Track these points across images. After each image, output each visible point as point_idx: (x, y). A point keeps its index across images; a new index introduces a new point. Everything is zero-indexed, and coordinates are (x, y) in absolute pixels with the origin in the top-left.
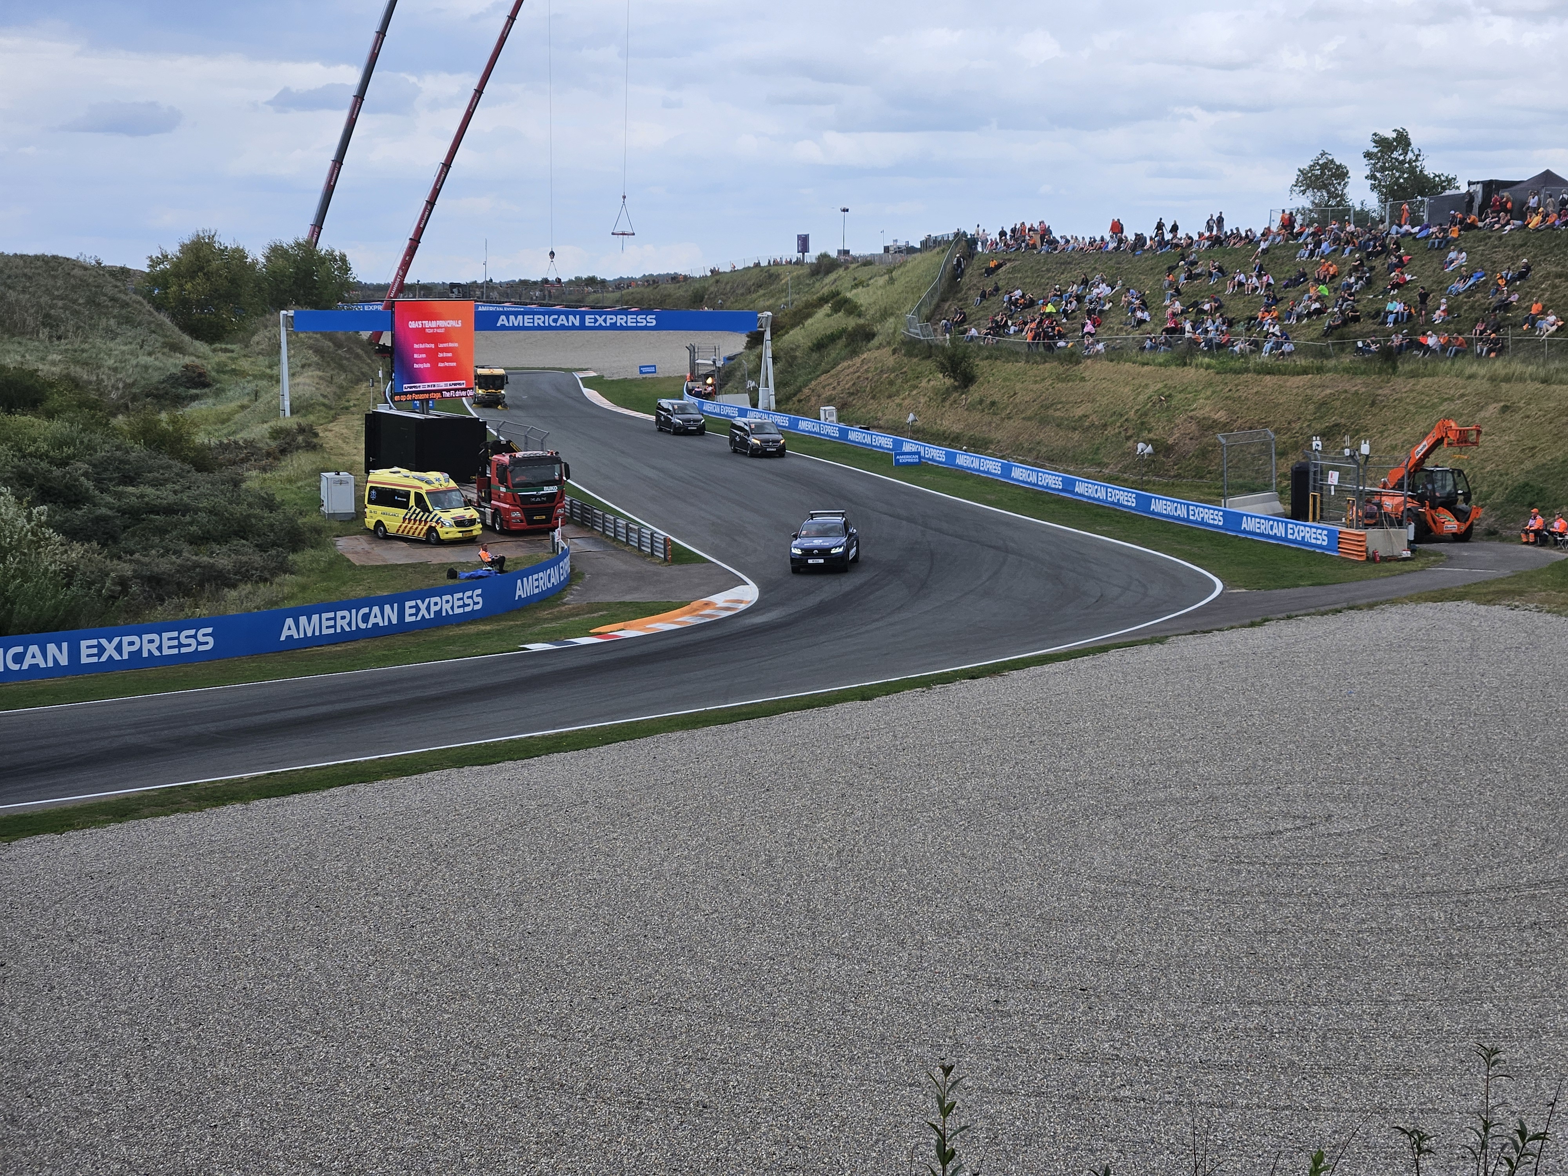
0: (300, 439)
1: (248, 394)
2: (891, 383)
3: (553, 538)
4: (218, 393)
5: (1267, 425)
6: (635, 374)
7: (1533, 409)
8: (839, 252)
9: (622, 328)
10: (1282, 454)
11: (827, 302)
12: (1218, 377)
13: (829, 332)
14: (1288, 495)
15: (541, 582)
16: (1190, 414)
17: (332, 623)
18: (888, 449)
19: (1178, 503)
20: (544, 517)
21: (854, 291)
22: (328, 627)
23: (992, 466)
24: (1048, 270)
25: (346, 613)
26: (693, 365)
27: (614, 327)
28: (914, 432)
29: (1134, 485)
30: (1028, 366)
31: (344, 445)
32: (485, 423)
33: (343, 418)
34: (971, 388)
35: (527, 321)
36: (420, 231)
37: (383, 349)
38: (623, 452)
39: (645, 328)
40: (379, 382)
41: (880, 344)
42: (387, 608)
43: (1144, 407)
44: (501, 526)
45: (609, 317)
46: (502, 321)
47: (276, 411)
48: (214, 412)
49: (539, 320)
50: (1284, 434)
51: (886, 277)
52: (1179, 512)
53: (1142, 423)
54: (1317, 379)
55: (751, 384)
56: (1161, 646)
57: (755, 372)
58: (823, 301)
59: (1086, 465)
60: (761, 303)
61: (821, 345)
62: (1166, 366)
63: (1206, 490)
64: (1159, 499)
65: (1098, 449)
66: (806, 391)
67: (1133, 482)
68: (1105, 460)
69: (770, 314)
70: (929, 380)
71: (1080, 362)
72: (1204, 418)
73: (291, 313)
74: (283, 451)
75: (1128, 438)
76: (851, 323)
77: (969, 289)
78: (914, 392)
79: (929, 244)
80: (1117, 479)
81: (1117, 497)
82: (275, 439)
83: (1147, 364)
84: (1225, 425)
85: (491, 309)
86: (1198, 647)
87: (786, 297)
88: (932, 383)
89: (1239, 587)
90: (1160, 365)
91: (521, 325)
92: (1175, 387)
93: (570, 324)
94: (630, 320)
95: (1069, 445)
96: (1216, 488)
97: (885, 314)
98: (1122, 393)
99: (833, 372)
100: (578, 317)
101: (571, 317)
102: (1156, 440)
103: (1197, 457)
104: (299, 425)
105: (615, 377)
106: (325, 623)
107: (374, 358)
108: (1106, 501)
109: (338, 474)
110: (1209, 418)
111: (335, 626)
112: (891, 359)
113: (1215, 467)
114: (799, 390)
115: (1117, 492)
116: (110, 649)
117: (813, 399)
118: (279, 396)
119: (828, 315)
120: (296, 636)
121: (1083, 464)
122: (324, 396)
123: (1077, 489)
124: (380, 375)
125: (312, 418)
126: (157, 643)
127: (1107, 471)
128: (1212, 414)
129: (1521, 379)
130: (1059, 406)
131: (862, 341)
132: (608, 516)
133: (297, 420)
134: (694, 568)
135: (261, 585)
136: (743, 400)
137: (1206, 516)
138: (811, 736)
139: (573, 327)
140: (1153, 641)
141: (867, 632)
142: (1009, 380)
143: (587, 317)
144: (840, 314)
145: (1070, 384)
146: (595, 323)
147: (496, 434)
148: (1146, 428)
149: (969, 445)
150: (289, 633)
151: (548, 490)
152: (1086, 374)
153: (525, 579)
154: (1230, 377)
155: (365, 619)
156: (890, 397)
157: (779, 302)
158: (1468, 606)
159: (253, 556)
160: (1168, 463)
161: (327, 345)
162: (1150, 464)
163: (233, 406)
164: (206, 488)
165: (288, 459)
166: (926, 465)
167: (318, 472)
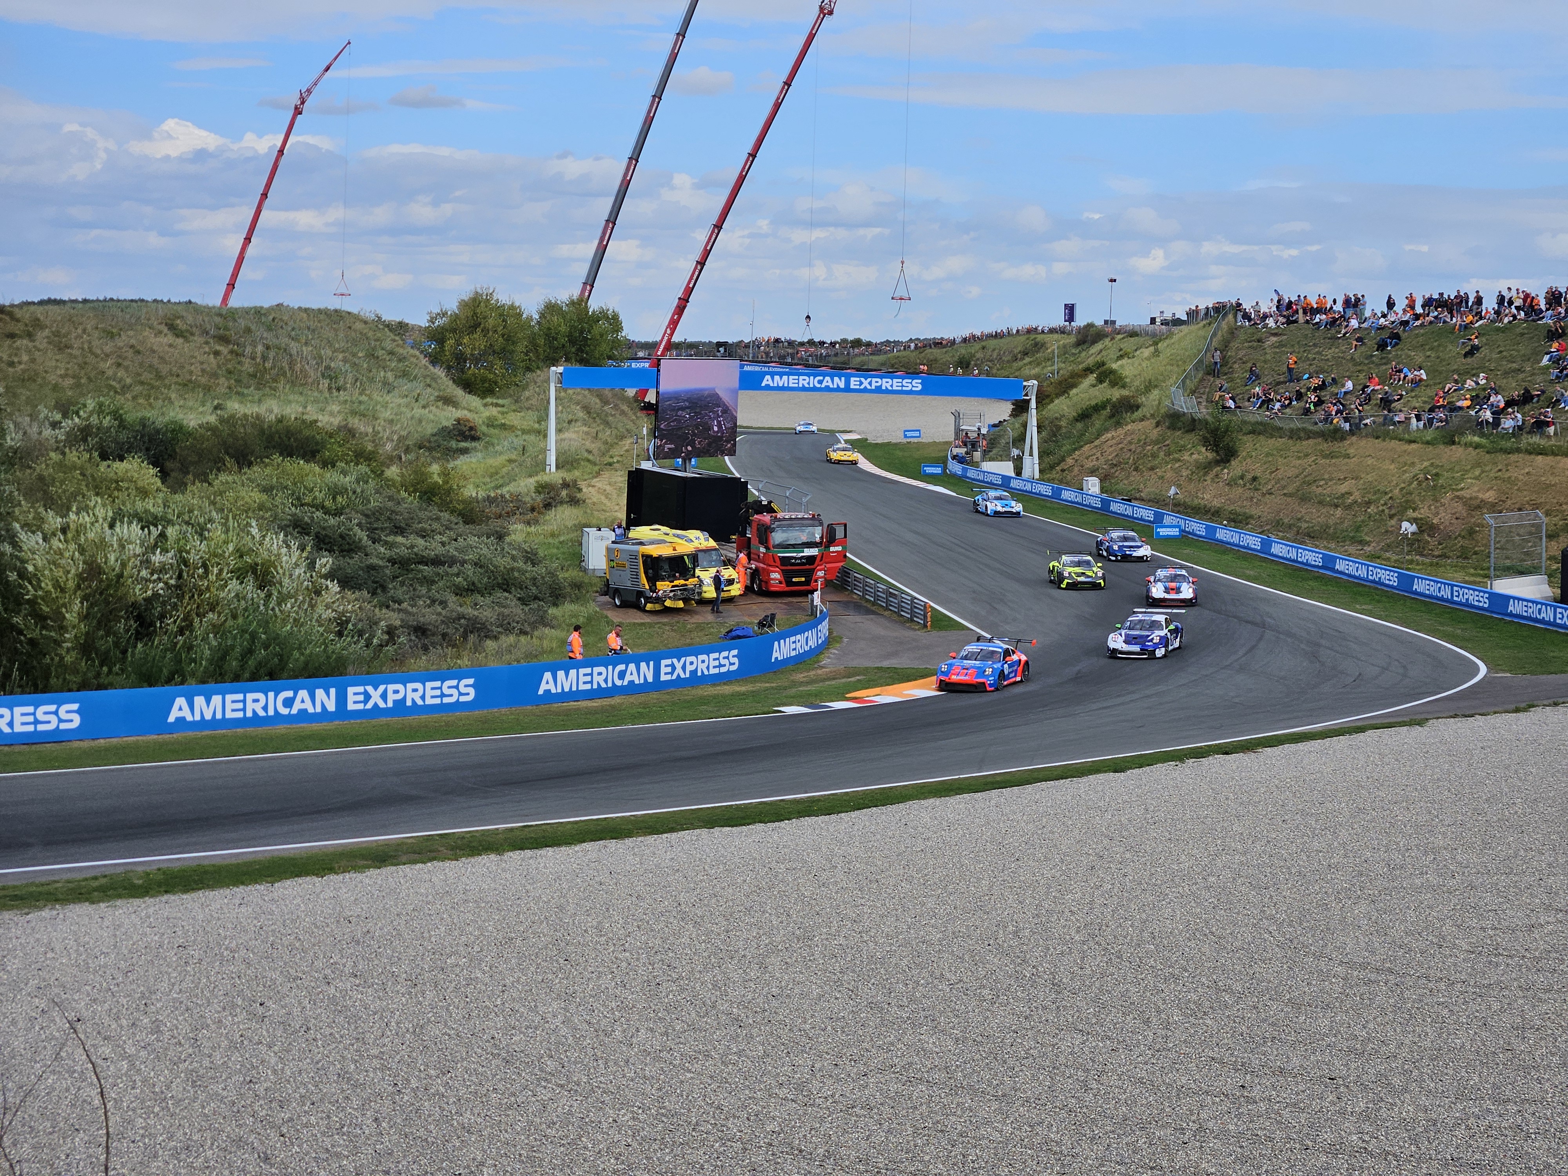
0: (564, 493)
1: (515, 449)
2: (1154, 456)
3: (812, 601)
4: (487, 446)
5: (1537, 506)
6: (897, 437)
8: (1106, 322)
9: (887, 391)
10: (1551, 537)
11: (1091, 373)
12: (1487, 455)
13: (1093, 403)
14: (1558, 578)
15: (799, 645)
16: (1457, 494)
17: (589, 678)
18: (1150, 521)
19: (1441, 583)
20: (803, 579)
21: (1120, 363)
22: (585, 683)
23: (1253, 541)
24: (1315, 345)
25: (602, 669)
26: (958, 431)
27: (878, 390)
28: (1175, 505)
29: (1398, 564)
30: (1291, 442)
31: (606, 501)
32: (746, 483)
33: (606, 474)
34: (1233, 463)
35: (792, 381)
36: (689, 291)
37: (648, 406)
38: (884, 516)
39: (910, 392)
40: (643, 438)
41: (1144, 416)
42: (643, 665)
43: (1409, 485)
44: (759, 586)
45: (874, 380)
47: (541, 466)
48: (483, 465)
49: (804, 381)
50: (1555, 516)
51: (1152, 349)
52: (1442, 593)
53: (1407, 501)
55: (1015, 452)
56: (1420, 729)
57: (1020, 440)
58: (1088, 370)
59: (1348, 543)
60: (1027, 371)
61: (1084, 416)
62: (1433, 444)
63: (1472, 571)
64: (1422, 579)
65: (1360, 526)
66: (1070, 461)
67: (1396, 561)
68: (1368, 539)
69: (1035, 382)
70: (1192, 454)
71: (1345, 439)
72: (1471, 498)
73: (560, 369)
74: (548, 506)
75: (1391, 517)
76: (1116, 394)
77: (1235, 362)
78: (1177, 465)
79: (1195, 314)
80: (1379, 558)
81: (1379, 576)
82: (540, 493)
83: (1414, 442)
84: (1494, 505)
85: (757, 369)
86: (1459, 731)
87: (1052, 365)
88: (1194, 456)
89: (1504, 671)
90: (1428, 443)
91: (786, 385)
92: (1442, 466)
93: (835, 386)
94: (895, 384)
95: (1331, 522)
96: (1482, 569)
97: (1149, 386)
98: (1388, 469)
99: (1097, 443)
100: (843, 379)
101: (836, 379)
102: (1421, 519)
103: (1463, 537)
104: (564, 480)
105: (879, 441)
106: (582, 679)
107: (639, 414)
108: (1367, 580)
109: (600, 530)
110: (1476, 498)
111: (591, 682)
112: (1155, 431)
113: (1483, 548)
114: (1063, 459)
115: (1379, 570)
116: (375, 696)
117: (1076, 469)
118: (544, 451)
119: (1094, 386)
120: (553, 691)
121: (1344, 541)
122: (590, 452)
123: (1337, 567)
124: (645, 432)
125: (577, 473)
126: (420, 693)
127: (1369, 549)
128: (1481, 496)
130: (1322, 483)
131: (1126, 413)
132: (868, 580)
133: (562, 475)
134: (952, 635)
135: (523, 639)
136: (1006, 468)
137: (1471, 598)
138: (1063, 807)
139: (838, 389)
140: (1412, 723)
141: (1123, 704)
142: (1272, 455)
143: (852, 379)
144: (1105, 384)
145: (1334, 461)
146: (860, 385)
147: (757, 494)
148: (1410, 507)
149: (1230, 520)
150: (547, 687)
151: (808, 552)
152: (1351, 451)
153: (782, 641)
154: (1501, 457)
155: (622, 675)
156: (1152, 469)
157: (1045, 371)
159: (515, 610)
160: (1433, 542)
161: (595, 402)
162: (1414, 543)
163: (502, 459)
164: (473, 540)
165: (552, 513)
166: (1185, 538)
167: (581, 527)
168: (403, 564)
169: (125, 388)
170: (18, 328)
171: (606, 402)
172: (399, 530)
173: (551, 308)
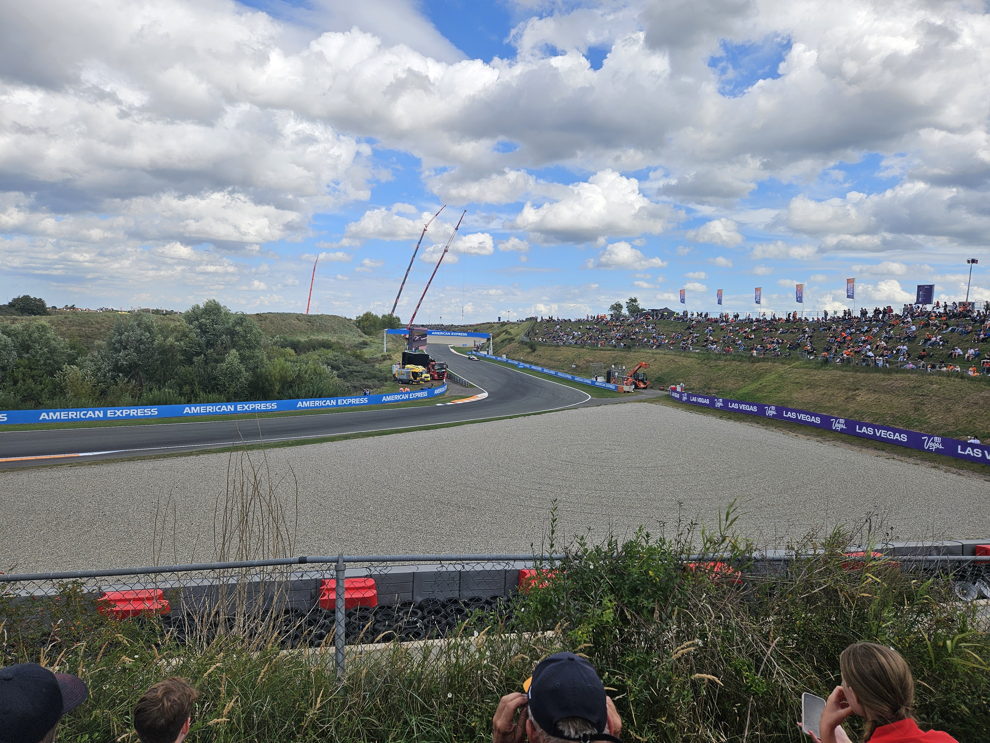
0: (388, 357)
1: (377, 347)
2: (518, 350)
3: (443, 381)
4: (370, 346)
5: (601, 362)
6: (462, 346)
7: (662, 360)
8: (507, 321)
9: (459, 336)
10: (604, 368)
12: (591, 351)
13: (505, 338)
14: (606, 377)
15: (440, 391)
16: (584, 359)
18: (517, 364)
19: (581, 378)
20: (442, 377)
21: (511, 330)
22: (393, 399)
23: (540, 369)
24: (554, 326)
25: (396, 396)
26: (475, 344)
27: (457, 336)
28: (523, 361)
30: (548, 347)
31: (397, 359)
32: (429, 355)
33: (397, 353)
34: (535, 352)
35: (438, 333)
36: (415, 313)
37: (406, 339)
38: (459, 363)
39: (464, 336)
40: (405, 345)
41: (516, 341)
42: (406, 395)
43: (574, 357)
44: (433, 378)
45: (457, 334)
46: (433, 333)
47: (383, 351)
48: (369, 351)
49: (441, 333)
50: (606, 364)
51: (517, 327)
52: (581, 380)
53: (573, 360)
54: (613, 352)
55: (487, 349)
57: (488, 347)
58: (503, 331)
60: (490, 332)
61: (502, 342)
62: (579, 348)
63: (588, 376)
64: (577, 377)
65: (563, 366)
66: (499, 351)
67: (571, 373)
68: (565, 369)
69: (492, 334)
71: (560, 347)
72: (587, 360)
73: (387, 330)
74: (384, 360)
75: (570, 364)
76: (510, 337)
78: (523, 352)
79: (527, 319)
80: (567, 373)
81: (567, 377)
82: (382, 357)
83: (575, 347)
84: (592, 361)
85: (431, 330)
86: (584, 411)
87: (496, 330)
88: (527, 350)
89: (594, 397)
92: (581, 353)
93: (448, 335)
94: (461, 334)
95: (557, 365)
96: (590, 375)
97: (517, 335)
98: (569, 353)
99: (505, 347)
100: (450, 333)
101: (448, 333)
102: (577, 364)
103: (585, 368)
104: (388, 354)
105: (458, 346)
107: (404, 340)
108: (565, 378)
109: (396, 366)
111: (395, 399)
112: (518, 345)
113: (590, 371)
115: (567, 375)
117: (501, 353)
118: (383, 348)
119: (505, 335)
120: (386, 400)
121: (560, 369)
122: (393, 348)
123: (558, 375)
125: (390, 353)
127: (565, 371)
128: (589, 359)
129: (659, 354)
130: (555, 356)
131: (512, 341)
132: (456, 377)
134: (474, 389)
135: (379, 389)
136: (485, 353)
137: (588, 381)
140: (575, 409)
142: (544, 350)
143: (452, 333)
144: (507, 335)
145: (558, 351)
146: (453, 335)
147: (432, 358)
148: (574, 362)
149: (535, 364)
150: (384, 400)
151: (443, 370)
152: (561, 349)
153: (437, 390)
155: (401, 397)
156: (518, 353)
157: (494, 332)
158: (646, 403)
159: (377, 383)
160: (579, 369)
161: (394, 337)
162: (575, 369)
163: (373, 350)
164: (367, 367)
165: (385, 362)
166: (525, 368)
167: (391, 365)
168: (351, 372)
169: (287, 332)
170: (262, 319)
171: (397, 337)
172: (350, 365)
173: (384, 316)
